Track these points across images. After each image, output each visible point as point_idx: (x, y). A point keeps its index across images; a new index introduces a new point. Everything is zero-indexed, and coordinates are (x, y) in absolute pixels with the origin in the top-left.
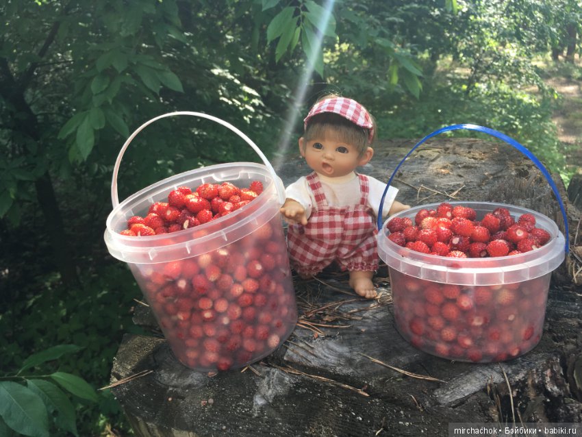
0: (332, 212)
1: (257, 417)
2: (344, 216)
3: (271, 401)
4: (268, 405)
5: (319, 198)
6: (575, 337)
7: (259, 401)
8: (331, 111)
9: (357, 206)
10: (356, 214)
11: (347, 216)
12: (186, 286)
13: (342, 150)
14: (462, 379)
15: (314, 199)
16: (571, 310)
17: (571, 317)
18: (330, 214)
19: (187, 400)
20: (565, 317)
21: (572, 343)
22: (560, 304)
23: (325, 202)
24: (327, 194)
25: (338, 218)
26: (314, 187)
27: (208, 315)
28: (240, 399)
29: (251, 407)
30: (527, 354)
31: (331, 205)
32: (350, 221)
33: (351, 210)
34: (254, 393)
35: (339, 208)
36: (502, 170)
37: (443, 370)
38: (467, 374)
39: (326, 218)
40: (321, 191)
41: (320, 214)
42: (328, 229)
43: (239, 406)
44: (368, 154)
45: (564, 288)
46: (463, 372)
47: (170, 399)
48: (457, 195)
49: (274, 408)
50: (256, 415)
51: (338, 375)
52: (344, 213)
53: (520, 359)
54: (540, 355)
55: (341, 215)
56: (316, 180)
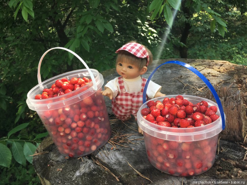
0: (127, 94)
1: (73, 181)
2: (132, 97)
3: (81, 175)
4: (80, 176)
5: (122, 88)
6: (229, 171)
7: (78, 174)
8: (124, 50)
9: (139, 93)
10: (138, 96)
11: (133, 97)
12: (53, 121)
13: (130, 67)
14: (162, 182)
15: (119, 88)
16: (236, 156)
17: (234, 159)
18: (126, 95)
19: (54, 167)
20: (231, 159)
21: (226, 173)
22: (232, 152)
23: (124, 90)
24: (125, 87)
25: (129, 97)
26: (120, 82)
27: (62, 134)
28: (71, 171)
29: (73, 176)
30: (199, 175)
31: (126, 91)
32: (135, 99)
33: (136, 94)
34: (77, 170)
35: (130, 93)
36: (230, 79)
37: (156, 175)
38: (166, 180)
39: (124, 97)
40: (122, 84)
41: (122, 95)
42: (125, 102)
43: (70, 174)
44: (144, 70)
45: (240, 144)
46: (164, 178)
47: (48, 165)
48: (203, 89)
49: (81, 178)
50: (73, 179)
51: (112, 168)
52: (132, 95)
53: (194, 177)
54: (205, 177)
55: (131, 96)
56: (121, 79)
